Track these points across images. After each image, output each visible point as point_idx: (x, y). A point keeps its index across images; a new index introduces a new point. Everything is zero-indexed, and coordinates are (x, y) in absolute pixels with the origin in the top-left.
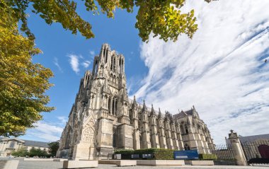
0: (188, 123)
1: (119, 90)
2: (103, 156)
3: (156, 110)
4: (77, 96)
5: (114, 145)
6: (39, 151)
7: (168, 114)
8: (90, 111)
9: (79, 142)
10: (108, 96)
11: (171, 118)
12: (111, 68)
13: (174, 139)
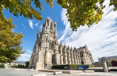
0: (83, 52)
1: (54, 39)
2: (48, 67)
4: (36, 41)
5: (52, 62)
7: (75, 48)
8: (42, 48)
9: (38, 62)
10: (50, 41)
11: (76, 50)
12: (51, 29)
13: (77, 59)
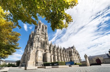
0: (72, 52)
1: (45, 39)
3: (60, 47)
4: (28, 41)
5: (43, 61)
6: (12, 64)
7: (64, 49)
8: (33, 48)
9: (29, 60)
10: (41, 42)
11: (65, 50)
12: (42, 31)
13: (66, 58)
